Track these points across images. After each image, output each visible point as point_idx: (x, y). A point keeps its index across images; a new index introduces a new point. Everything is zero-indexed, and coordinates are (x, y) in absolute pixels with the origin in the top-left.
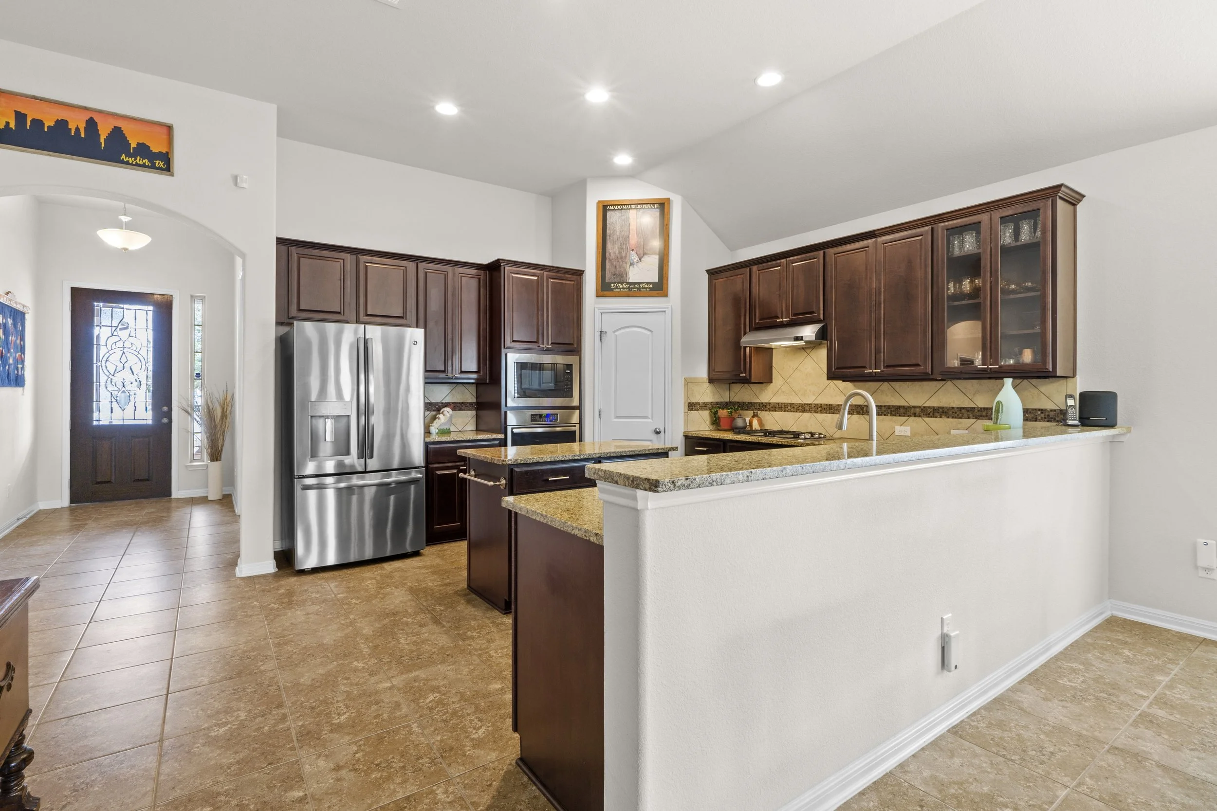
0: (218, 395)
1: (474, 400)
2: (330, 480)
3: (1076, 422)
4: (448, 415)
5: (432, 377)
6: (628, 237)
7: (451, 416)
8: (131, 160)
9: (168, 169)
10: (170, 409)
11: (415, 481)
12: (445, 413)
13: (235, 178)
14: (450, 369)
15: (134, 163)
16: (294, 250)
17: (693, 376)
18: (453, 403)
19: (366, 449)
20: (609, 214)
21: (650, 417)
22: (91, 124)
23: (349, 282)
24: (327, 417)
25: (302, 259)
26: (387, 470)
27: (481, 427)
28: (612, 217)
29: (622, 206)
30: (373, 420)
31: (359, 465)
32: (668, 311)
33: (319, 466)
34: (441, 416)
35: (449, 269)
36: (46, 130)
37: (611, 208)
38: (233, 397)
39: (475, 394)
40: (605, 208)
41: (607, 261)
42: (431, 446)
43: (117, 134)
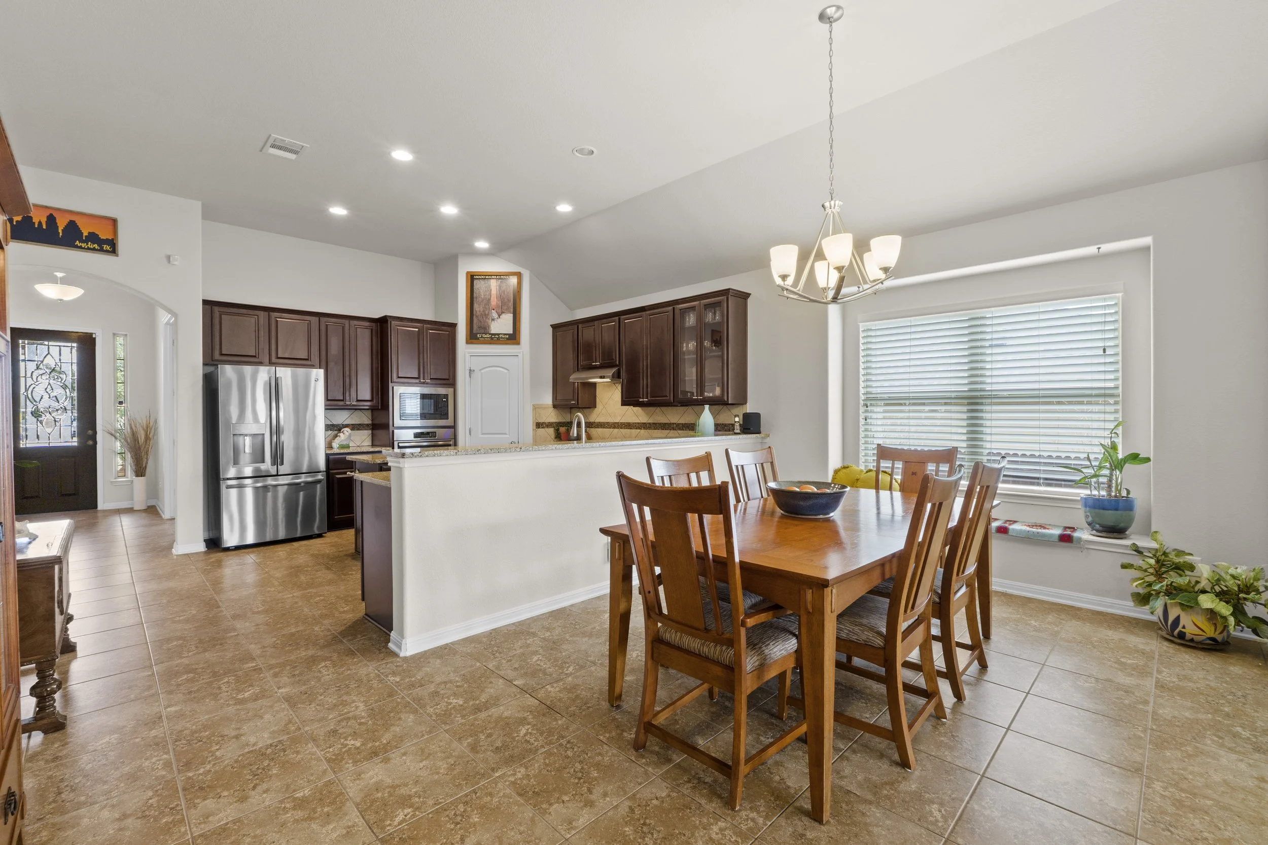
0: (141, 419)
1: (370, 422)
2: (248, 482)
3: (739, 431)
4: (347, 434)
5: (332, 404)
6: (490, 299)
7: (350, 435)
8: (83, 245)
9: (114, 251)
10: (95, 433)
11: (319, 481)
12: (345, 432)
13: (168, 258)
14: (348, 398)
15: (86, 247)
16: (216, 309)
17: (540, 403)
18: (352, 425)
19: (278, 457)
20: (475, 282)
21: (507, 433)
22: (51, 219)
23: (262, 333)
24: (246, 435)
25: (223, 316)
26: (296, 474)
27: (375, 443)
28: (478, 284)
29: (486, 276)
30: (283, 438)
31: (273, 471)
32: (520, 355)
33: (239, 471)
34: (341, 434)
35: (346, 322)
36: (15, 223)
37: (478, 277)
38: (156, 422)
39: (370, 417)
40: (472, 278)
41: (474, 317)
42: (331, 457)
43: (72, 226)
